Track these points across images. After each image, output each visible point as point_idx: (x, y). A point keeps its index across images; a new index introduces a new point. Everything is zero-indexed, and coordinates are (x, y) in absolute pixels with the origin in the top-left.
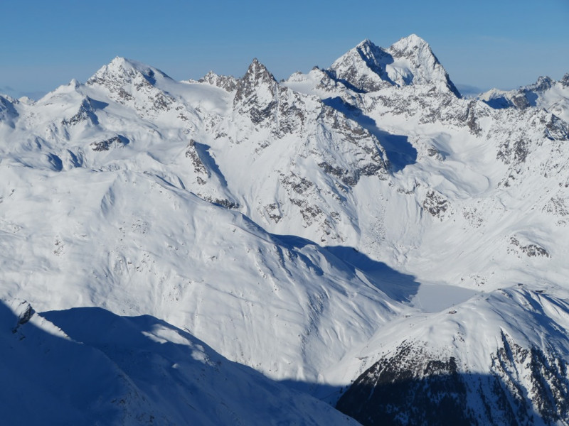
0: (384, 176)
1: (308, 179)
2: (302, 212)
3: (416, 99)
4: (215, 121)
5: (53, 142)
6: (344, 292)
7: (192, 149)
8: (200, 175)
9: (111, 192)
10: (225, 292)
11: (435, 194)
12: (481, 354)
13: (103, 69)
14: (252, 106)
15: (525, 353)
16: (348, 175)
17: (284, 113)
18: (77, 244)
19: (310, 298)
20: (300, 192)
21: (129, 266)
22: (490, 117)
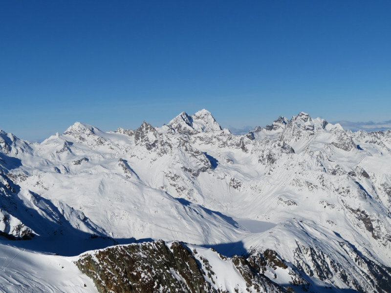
0: (210, 172)
1: (178, 174)
2: (176, 189)
3: (215, 137)
4: (128, 150)
5: (53, 161)
6: (215, 225)
7: (122, 163)
8: (127, 174)
9: (102, 183)
10: (164, 228)
11: (235, 179)
12: (289, 251)
13: (70, 128)
14: (146, 142)
15: (307, 249)
16: (195, 172)
17: (162, 145)
18: (90, 208)
19: (202, 228)
20: (174, 180)
21: (117, 217)
22: (251, 144)
